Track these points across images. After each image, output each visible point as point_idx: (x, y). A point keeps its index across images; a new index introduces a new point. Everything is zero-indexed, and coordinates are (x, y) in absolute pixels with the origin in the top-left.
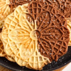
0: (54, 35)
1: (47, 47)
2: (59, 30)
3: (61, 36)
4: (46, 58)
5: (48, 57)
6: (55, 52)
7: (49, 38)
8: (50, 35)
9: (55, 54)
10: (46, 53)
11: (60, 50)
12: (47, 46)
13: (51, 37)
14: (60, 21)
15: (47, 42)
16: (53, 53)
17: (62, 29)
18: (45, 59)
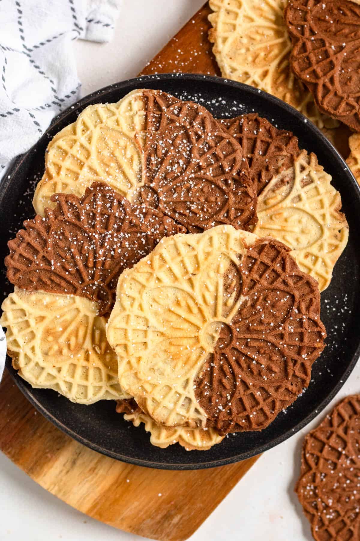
0: (263, 366)
1: (225, 388)
2: (286, 363)
3: (282, 380)
4: (201, 410)
5: (208, 413)
6: (234, 410)
7: (244, 365)
8: (253, 359)
10: (210, 399)
11: (251, 416)
12: (225, 381)
13: (252, 366)
14: (306, 340)
15: (233, 370)
16: (230, 409)
17: (295, 362)
18: (197, 411)
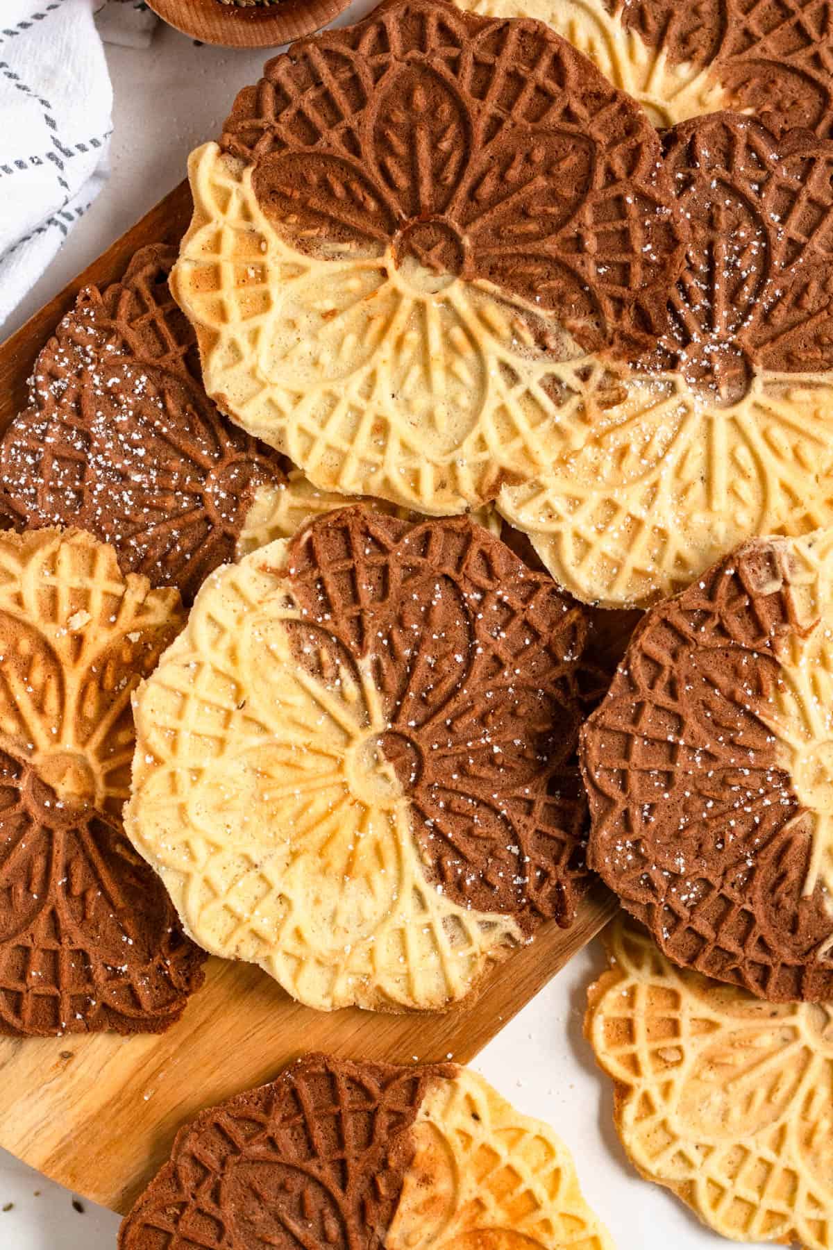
1: (488, 839)
4: (491, 917)
5: (508, 911)
6: (545, 861)
7: (484, 773)
8: (489, 746)
9: (553, 874)
10: (485, 884)
12: (480, 828)
14: (543, 628)
15: (474, 798)
16: (538, 868)
18: (486, 925)
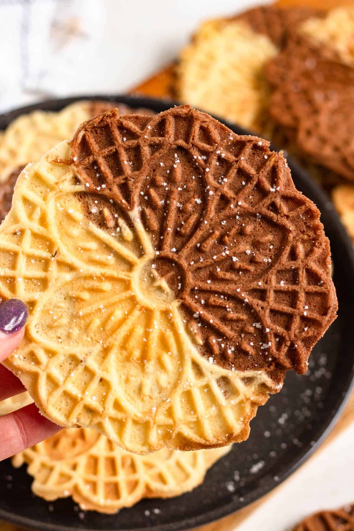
0: (249, 252)
2: (265, 219)
5: (260, 368)
6: (280, 330)
8: (229, 257)
9: (287, 338)
11: (305, 314)
12: (232, 314)
13: (238, 266)
14: (252, 171)
15: (225, 294)
17: (274, 207)
18: (247, 380)
